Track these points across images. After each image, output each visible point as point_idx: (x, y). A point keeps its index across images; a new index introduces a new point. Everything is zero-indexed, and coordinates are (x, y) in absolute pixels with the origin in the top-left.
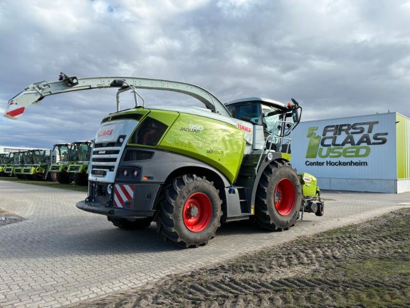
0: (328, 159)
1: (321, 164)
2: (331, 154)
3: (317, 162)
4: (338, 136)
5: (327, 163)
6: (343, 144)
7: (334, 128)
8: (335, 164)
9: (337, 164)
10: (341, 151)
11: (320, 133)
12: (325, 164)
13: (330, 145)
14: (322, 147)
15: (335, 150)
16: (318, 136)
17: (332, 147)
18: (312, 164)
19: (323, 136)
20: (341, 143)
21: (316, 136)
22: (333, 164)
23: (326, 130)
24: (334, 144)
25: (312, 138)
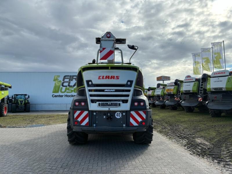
0: (66, 94)
1: (62, 96)
2: (67, 91)
3: (59, 95)
4: (71, 82)
5: (65, 96)
6: (74, 86)
7: (69, 77)
8: (69, 96)
9: (70, 96)
10: (73, 89)
11: (61, 79)
12: (64, 96)
13: (67, 86)
14: (62, 87)
15: (70, 89)
16: (60, 81)
17: (68, 87)
18: (56, 96)
19: (63, 81)
20: (73, 85)
21: (59, 80)
22: (68, 96)
23: (65, 77)
24: (69, 86)
25: (56, 82)
